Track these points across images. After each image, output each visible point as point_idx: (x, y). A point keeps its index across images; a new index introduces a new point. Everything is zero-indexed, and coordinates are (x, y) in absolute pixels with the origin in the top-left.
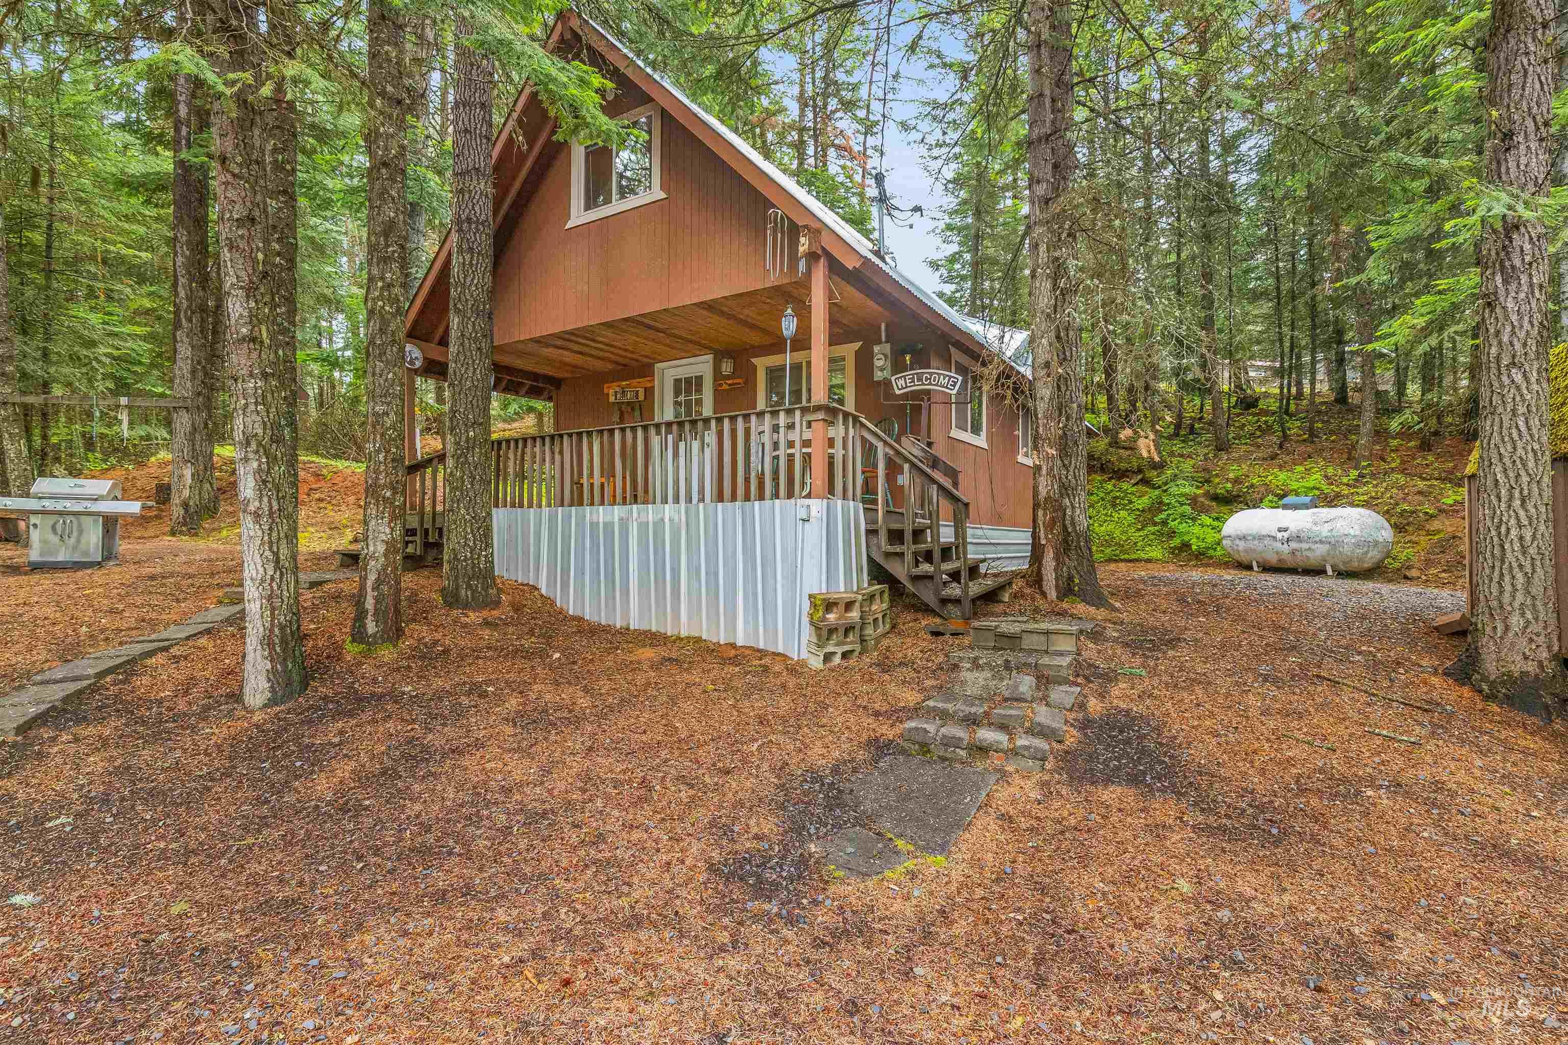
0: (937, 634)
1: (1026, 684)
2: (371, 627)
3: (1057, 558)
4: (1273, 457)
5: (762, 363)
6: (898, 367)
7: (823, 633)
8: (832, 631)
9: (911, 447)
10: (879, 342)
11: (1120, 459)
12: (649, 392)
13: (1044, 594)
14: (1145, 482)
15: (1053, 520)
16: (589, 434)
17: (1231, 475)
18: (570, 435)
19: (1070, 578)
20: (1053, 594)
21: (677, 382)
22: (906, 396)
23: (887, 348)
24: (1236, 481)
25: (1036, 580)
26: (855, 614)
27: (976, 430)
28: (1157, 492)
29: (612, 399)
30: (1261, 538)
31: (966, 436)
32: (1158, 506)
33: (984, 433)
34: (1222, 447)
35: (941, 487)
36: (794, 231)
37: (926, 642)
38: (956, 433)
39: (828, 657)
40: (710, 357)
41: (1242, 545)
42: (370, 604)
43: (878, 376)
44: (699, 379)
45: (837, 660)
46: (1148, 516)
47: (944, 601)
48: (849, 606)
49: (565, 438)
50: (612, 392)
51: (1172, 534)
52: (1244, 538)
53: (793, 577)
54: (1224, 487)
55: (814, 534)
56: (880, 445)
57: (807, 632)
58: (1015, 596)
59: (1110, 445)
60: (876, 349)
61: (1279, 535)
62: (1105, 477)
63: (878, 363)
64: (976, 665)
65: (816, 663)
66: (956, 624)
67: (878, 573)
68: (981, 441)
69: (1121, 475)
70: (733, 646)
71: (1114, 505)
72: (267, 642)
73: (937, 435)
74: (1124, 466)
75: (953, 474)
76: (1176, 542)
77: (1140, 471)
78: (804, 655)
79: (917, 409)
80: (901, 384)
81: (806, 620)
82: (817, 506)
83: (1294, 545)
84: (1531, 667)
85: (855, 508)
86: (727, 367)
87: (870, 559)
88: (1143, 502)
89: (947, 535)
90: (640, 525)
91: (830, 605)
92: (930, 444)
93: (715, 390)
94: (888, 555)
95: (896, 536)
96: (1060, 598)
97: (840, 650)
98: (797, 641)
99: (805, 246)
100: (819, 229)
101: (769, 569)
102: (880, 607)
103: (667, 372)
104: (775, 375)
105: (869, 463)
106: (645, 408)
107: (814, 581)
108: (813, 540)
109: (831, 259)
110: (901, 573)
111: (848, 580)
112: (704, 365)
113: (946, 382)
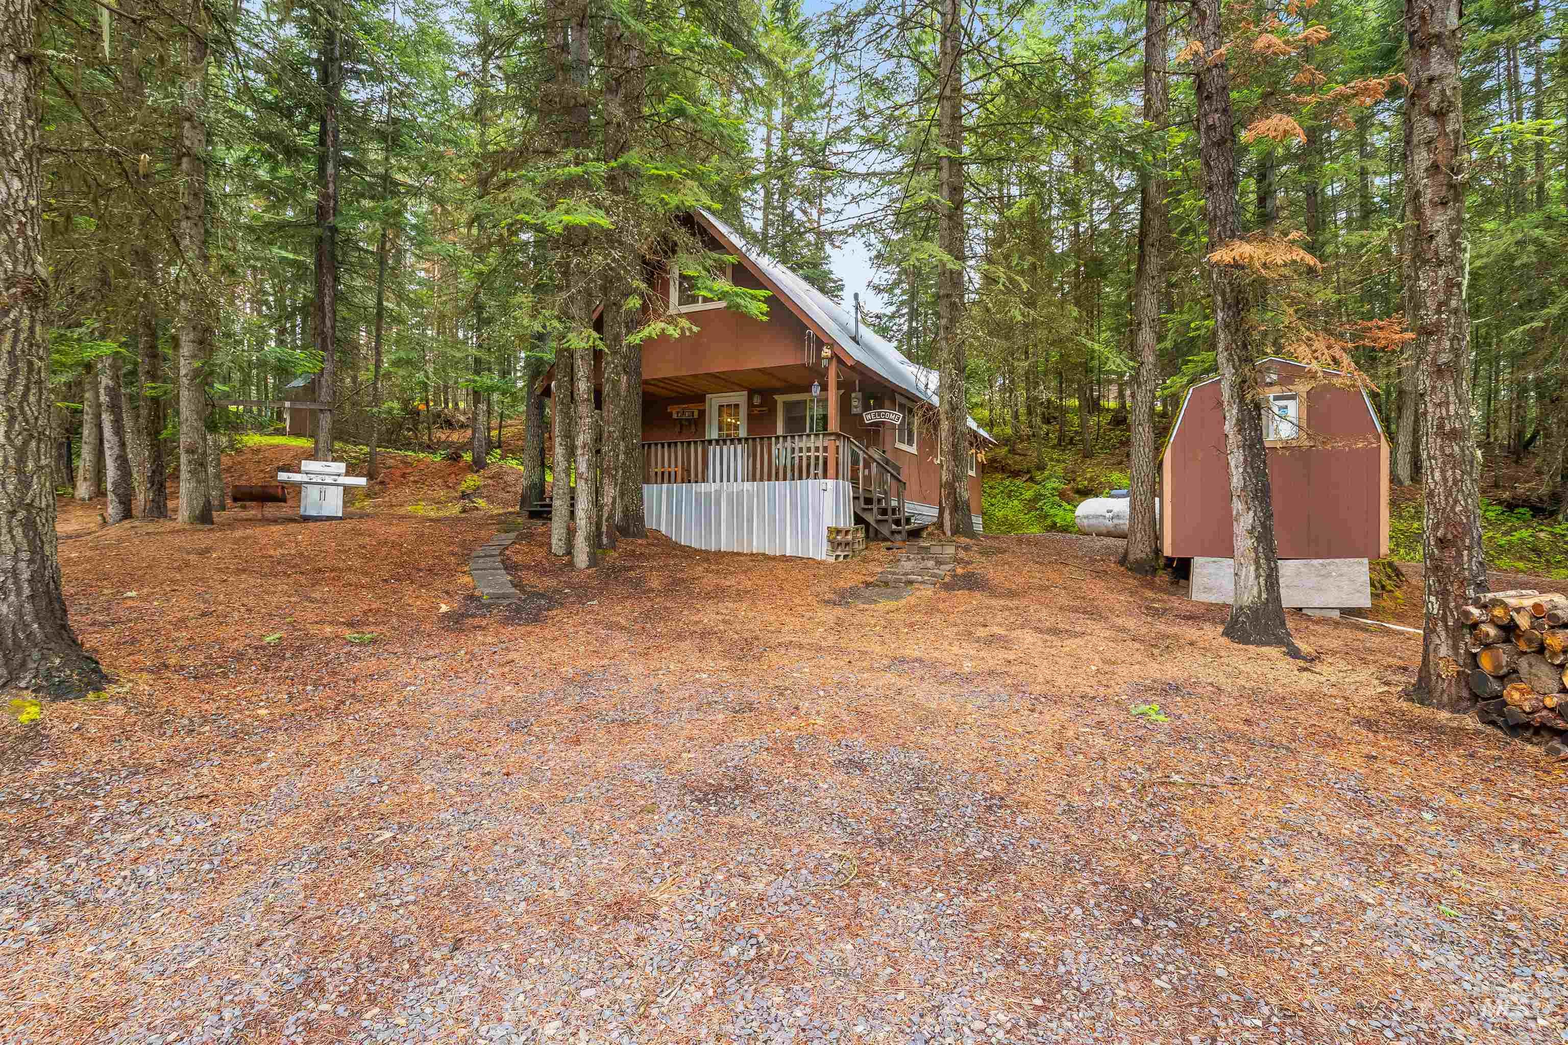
0: (888, 549)
1: (931, 564)
2: (605, 540)
3: (951, 514)
4: (1120, 463)
5: (780, 399)
6: (866, 408)
7: (835, 545)
8: (839, 544)
9: (875, 454)
10: (854, 391)
11: (1015, 462)
12: (702, 413)
13: (944, 534)
14: (1031, 479)
15: (949, 494)
16: (695, 442)
17: (1088, 476)
18: (682, 443)
19: (958, 525)
20: (949, 533)
21: (721, 406)
22: (871, 424)
23: (860, 395)
24: (1091, 480)
25: (940, 525)
26: (850, 537)
27: (910, 443)
28: (1038, 487)
29: (675, 416)
30: (1097, 517)
31: (904, 447)
32: (1038, 497)
33: (915, 445)
34: (1088, 455)
35: (892, 475)
37: (884, 551)
38: (899, 445)
39: (837, 557)
40: (746, 393)
41: (1085, 521)
42: (604, 529)
43: (854, 411)
44: (737, 406)
45: (841, 559)
46: (1032, 504)
47: (893, 533)
48: (847, 532)
49: (679, 445)
50: (675, 411)
51: (1046, 516)
52: (1087, 517)
53: (819, 516)
54: (1083, 484)
55: (829, 498)
56: (861, 453)
57: (825, 546)
58: (929, 534)
59: (1009, 451)
60: (853, 395)
61: (1108, 515)
62: (1005, 476)
63: (854, 403)
64: (909, 559)
65: (832, 560)
66: (897, 544)
67: (858, 520)
68: (913, 450)
69: (1016, 474)
70: (784, 556)
71: (1010, 497)
72: (587, 539)
73: (888, 447)
74: (1017, 467)
75: (897, 469)
76: (1049, 522)
77: (1029, 472)
78: (824, 557)
79: (877, 432)
80: (869, 417)
81: (825, 540)
82: (830, 483)
83: (1116, 521)
84: (1144, 556)
85: (848, 486)
86: (757, 400)
87: (855, 513)
88: (1029, 495)
89: (894, 503)
90: (728, 495)
91: (838, 532)
92: (884, 452)
93: (748, 415)
94: (864, 509)
95: (868, 501)
96: (952, 535)
97: (843, 554)
98: (820, 551)
99: (826, 352)
100: (833, 344)
101: (805, 515)
102: (861, 535)
103: (714, 401)
104: (788, 406)
105: (855, 462)
106: (699, 423)
107: (829, 520)
108: (829, 499)
109: (838, 359)
110: (870, 518)
111: (846, 522)
112: (739, 398)
113: (894, 417)
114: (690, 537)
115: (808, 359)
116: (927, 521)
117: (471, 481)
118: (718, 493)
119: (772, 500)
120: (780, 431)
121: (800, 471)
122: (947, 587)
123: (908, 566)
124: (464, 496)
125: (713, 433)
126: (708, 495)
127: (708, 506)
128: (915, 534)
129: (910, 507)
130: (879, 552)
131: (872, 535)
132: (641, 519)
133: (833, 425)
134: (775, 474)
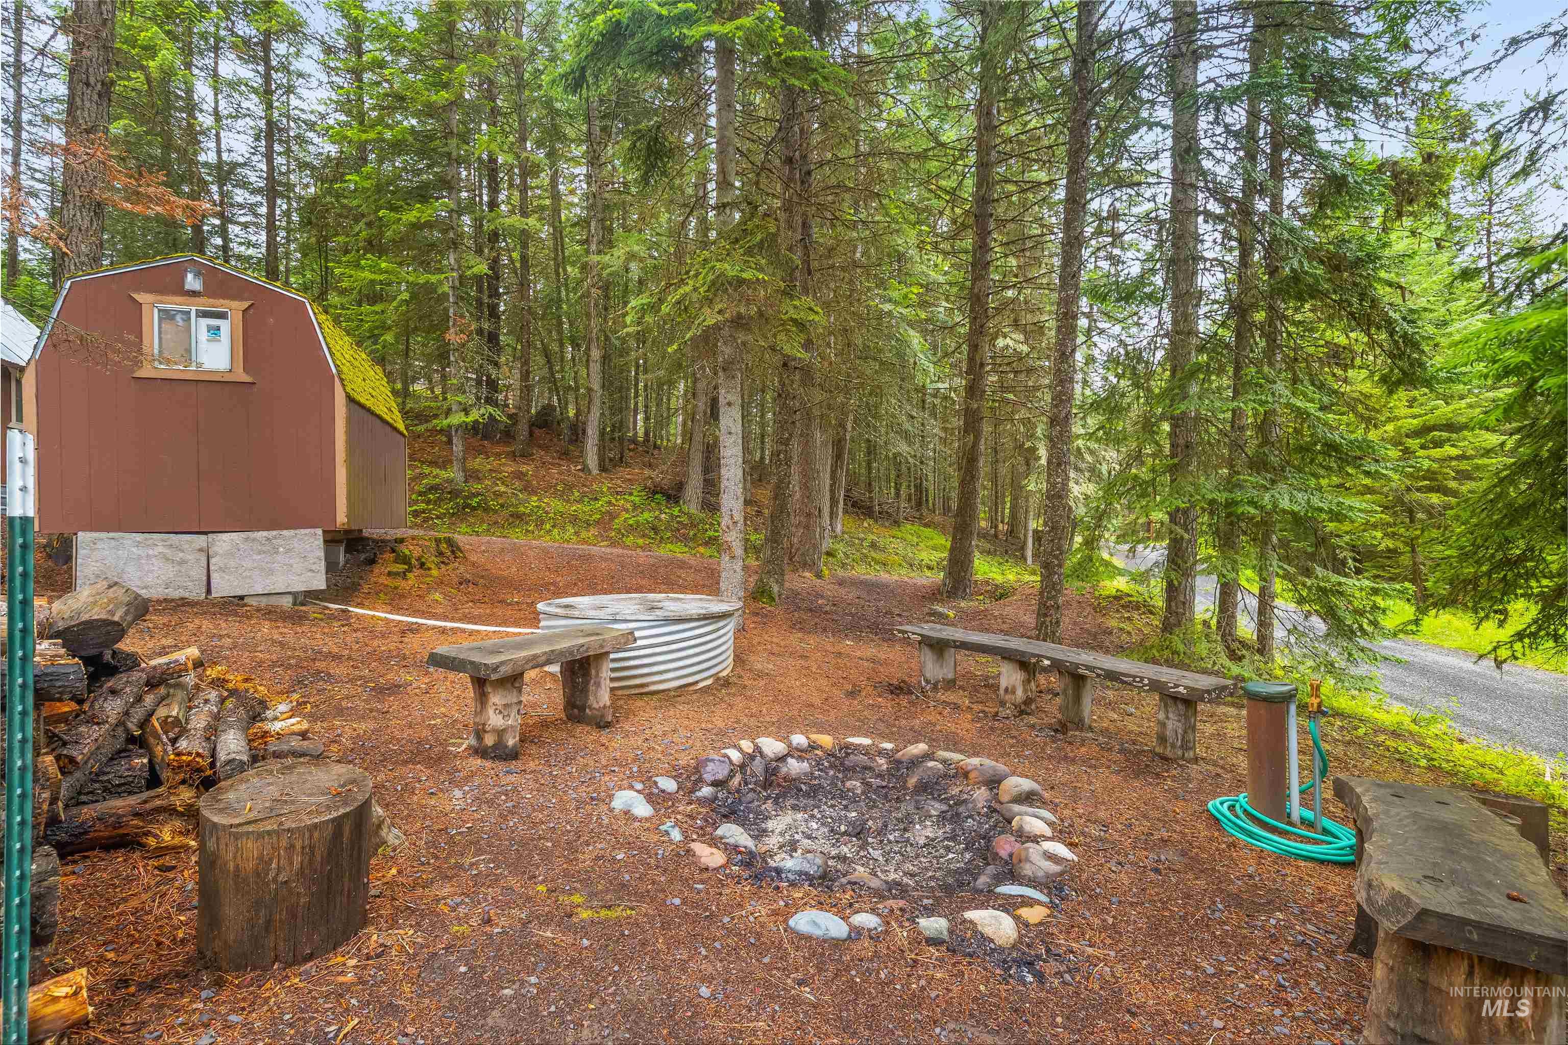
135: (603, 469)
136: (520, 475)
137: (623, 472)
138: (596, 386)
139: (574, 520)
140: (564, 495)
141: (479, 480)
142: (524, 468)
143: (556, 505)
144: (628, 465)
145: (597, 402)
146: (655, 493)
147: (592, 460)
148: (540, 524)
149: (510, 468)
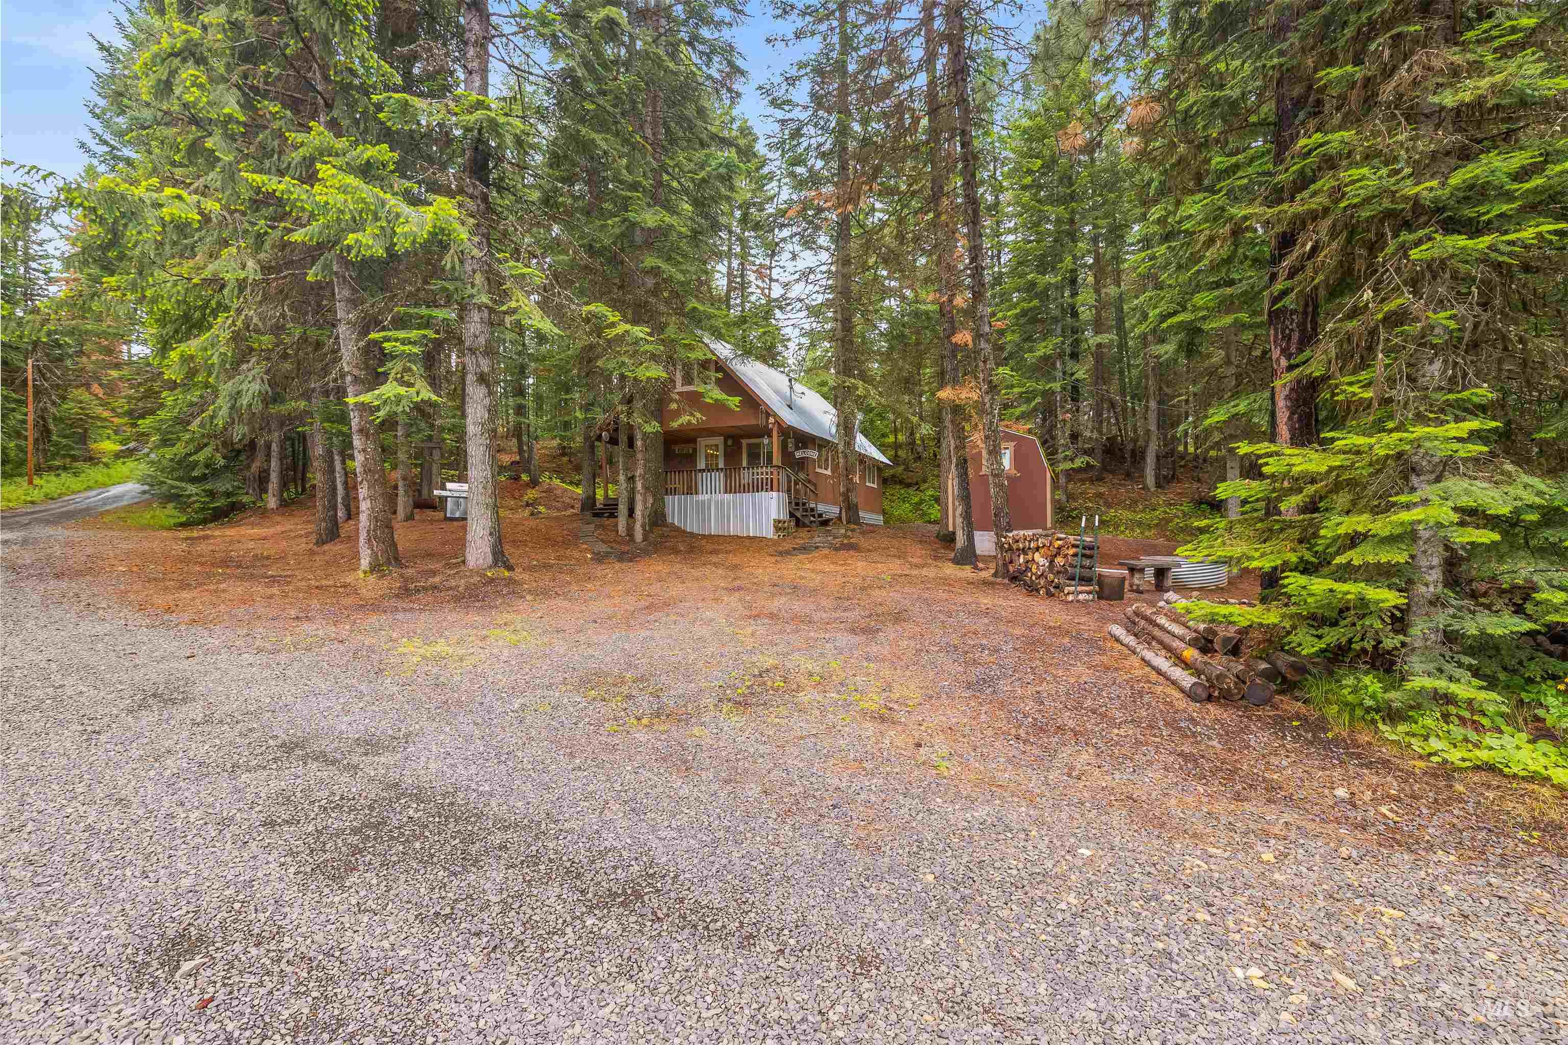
0: (808, 531)
1: (830, 538)
3: (846, 511)
5: (744, 442)
6: (797, 448)
7: (777, 529)
8: (780, 529)
9: (802, 476)
10: (789, 441)
12: (695, 450)
13: (841, 522)
15: (844, 499)
18: (684, 471)
19: (850, 518)
20: (844, 522)
21: (707, 446)
22: (800, 459)
23: (792, 442)
25: (840, 518)
26: (786, 525)
27: (825, 469)
29: (680, 452)
31: (822, 471)
32: (921, 502)
33: (829, 469)
35: (810, 489)
36: (768, 415)
37: (805, 532)
38: (818, 470)
39: (779, 536)
40: (722, 438)
43: (789, 451)
44: (717, 447)
45: (781, 537)
46: (917, 506)
47: (812, 522)
48: (785, 522)
50: (680, 449)
53: (768, 516)
55: (774, 502)
56: (793, 477)
57: (772, 530)
58: (833, 523)
60: (788, 443)
63: (789, 447)
64: (818, 536)
65: (776, 537)
66: (813, 529)
67: (792, 515)
68: (828, 472)
69: (909, 485)
70: (749, 536)
72: (642, 526)
73: (811, 472)
75: (815, 485)
78: (772, 536)
79: (803, 463)
80: (798, 454)
81: (772, 527)
82: (775, 494)
85: (785, 496)
86: (730, 442)
87: (789, 511)
88: (916, 499)
89: (812, 506)
90: (715, 502)
91: (780, 522)
92: (808, 475)
93: (725, 452)
94: (795, 509)
95: (797, 504)
96: (847, 524)
97: (782, 534)
98: (769, 532)
99: (771, 420)
100: (775, 415)
101: (760, 512)
102: (793, 524)
103: (702, 442)
104: (749, 445)
105: (789, 482)
106: (692, 458)
107: (774, 515)
108: (774, 504)
109: (779, 423)
110: (798, 515)
111: (784, 516)
112: (719, 440)
113: (813, 454)
114: (692, 526)
115: (761, 422)
116: (832, 516)
117: (531, 494)
118: (710, 501)
119: (741, 504)
120: (745, 464)
121: (756, 487)
122: (836, 549)
123: (817, 539)
124: (528, 505)
125: (701, 464)
126: (703, 502)
127: (702, 508)
128: (825, 523)
129: (821, 508)
130: (803, 533)
131: (799, 523)
132: (664, 516)
133: (777, 460)
134: (744, 489)
135: (1158, 485)
136: (1100, 495)
137: (1176, 487)
138: (1153, 428)
139: (1140, 524)
140: (1132, 507)
141: (1075, 500)
142: (1102, 490)
143: (1126, 514)
144: (1179, 481)
145: (1154, 438)
146: (1201, 503)
147: (1150, 480)
148: (1116, 527)
149: (1092, 491)
